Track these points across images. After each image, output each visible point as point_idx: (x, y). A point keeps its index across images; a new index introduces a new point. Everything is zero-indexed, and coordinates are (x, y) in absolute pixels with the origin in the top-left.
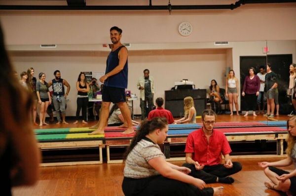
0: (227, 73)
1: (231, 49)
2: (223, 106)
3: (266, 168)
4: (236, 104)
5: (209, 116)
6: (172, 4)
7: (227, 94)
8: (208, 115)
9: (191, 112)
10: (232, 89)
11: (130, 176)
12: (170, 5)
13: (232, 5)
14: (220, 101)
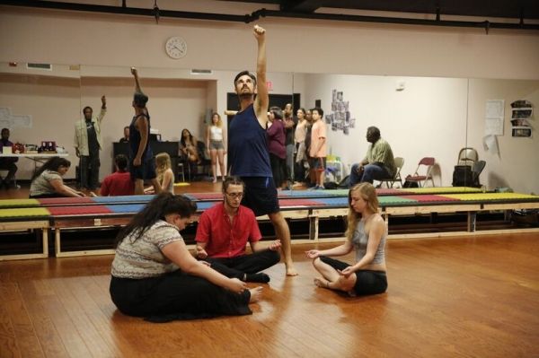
0: (209, 118)
1: (215, 81)
2: (200, 168)
3: (315, 258)
4: (221, 165)
5: (235, 186)
6: (161, 8)
7: (209, 150)
8: (234, 183)
9: (167, 177)
10: (218, 142)
11: (126, 275)
12: (156, 9)
13: (247, 16)
14: (197, 161)
